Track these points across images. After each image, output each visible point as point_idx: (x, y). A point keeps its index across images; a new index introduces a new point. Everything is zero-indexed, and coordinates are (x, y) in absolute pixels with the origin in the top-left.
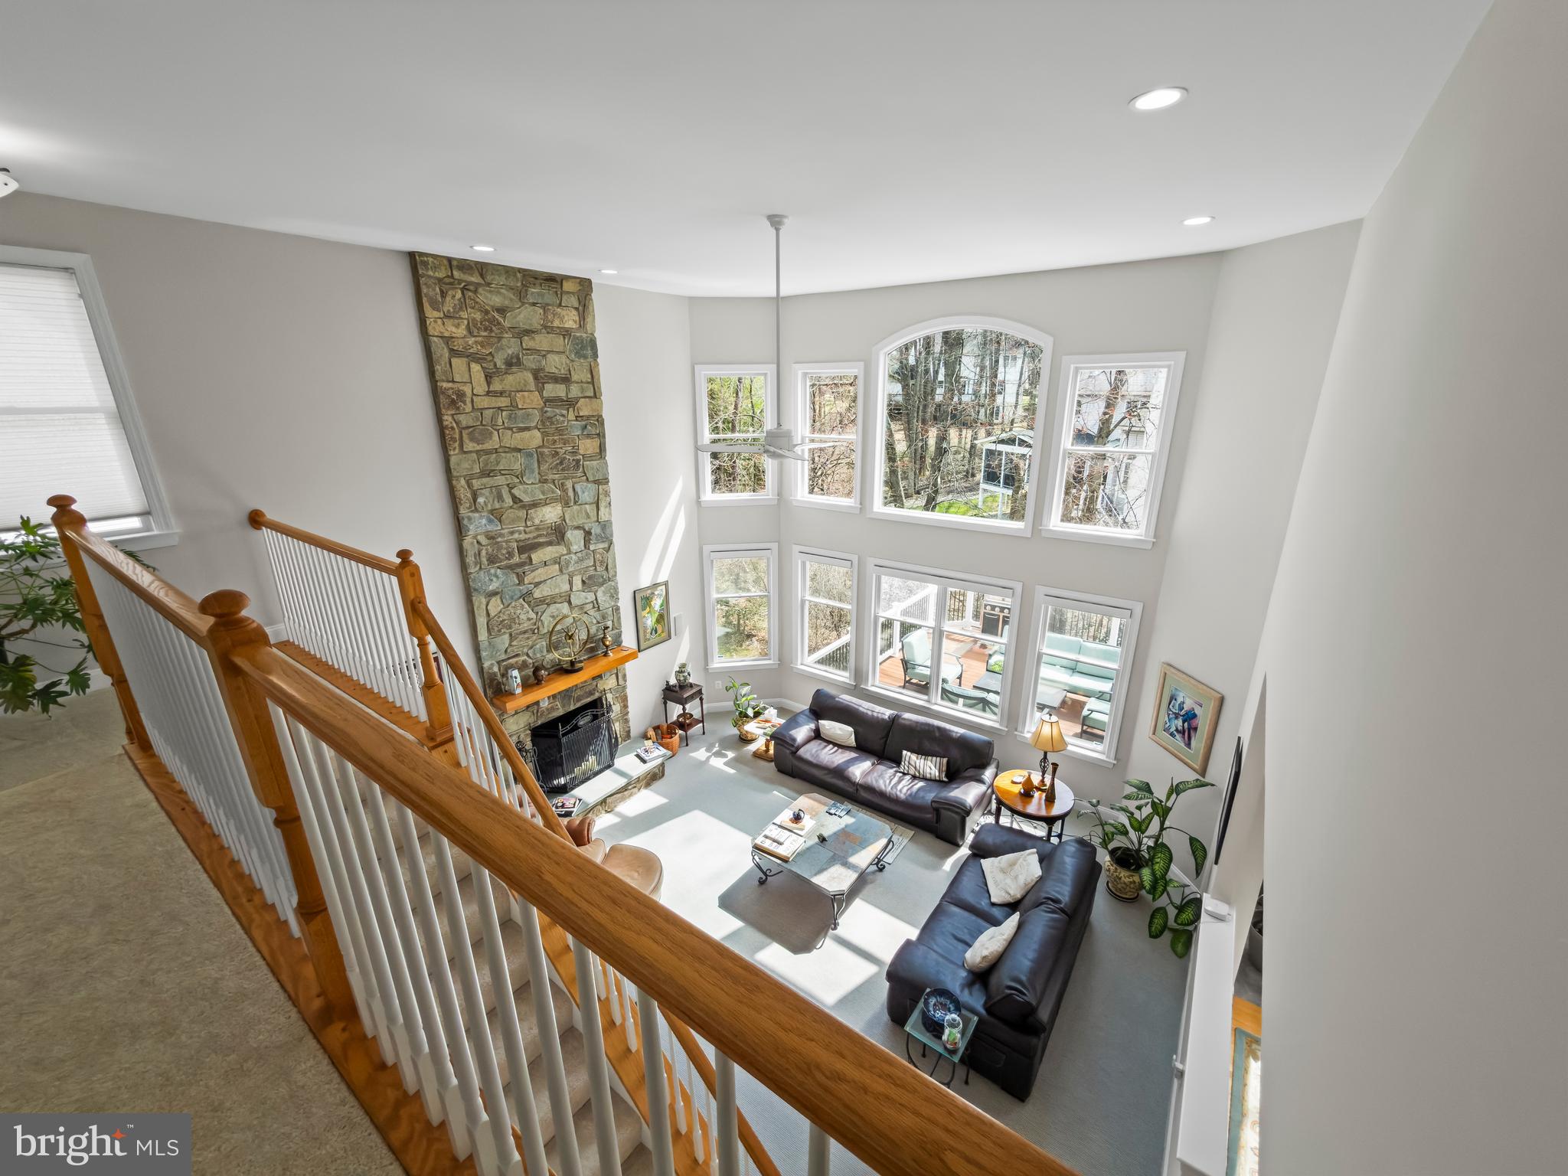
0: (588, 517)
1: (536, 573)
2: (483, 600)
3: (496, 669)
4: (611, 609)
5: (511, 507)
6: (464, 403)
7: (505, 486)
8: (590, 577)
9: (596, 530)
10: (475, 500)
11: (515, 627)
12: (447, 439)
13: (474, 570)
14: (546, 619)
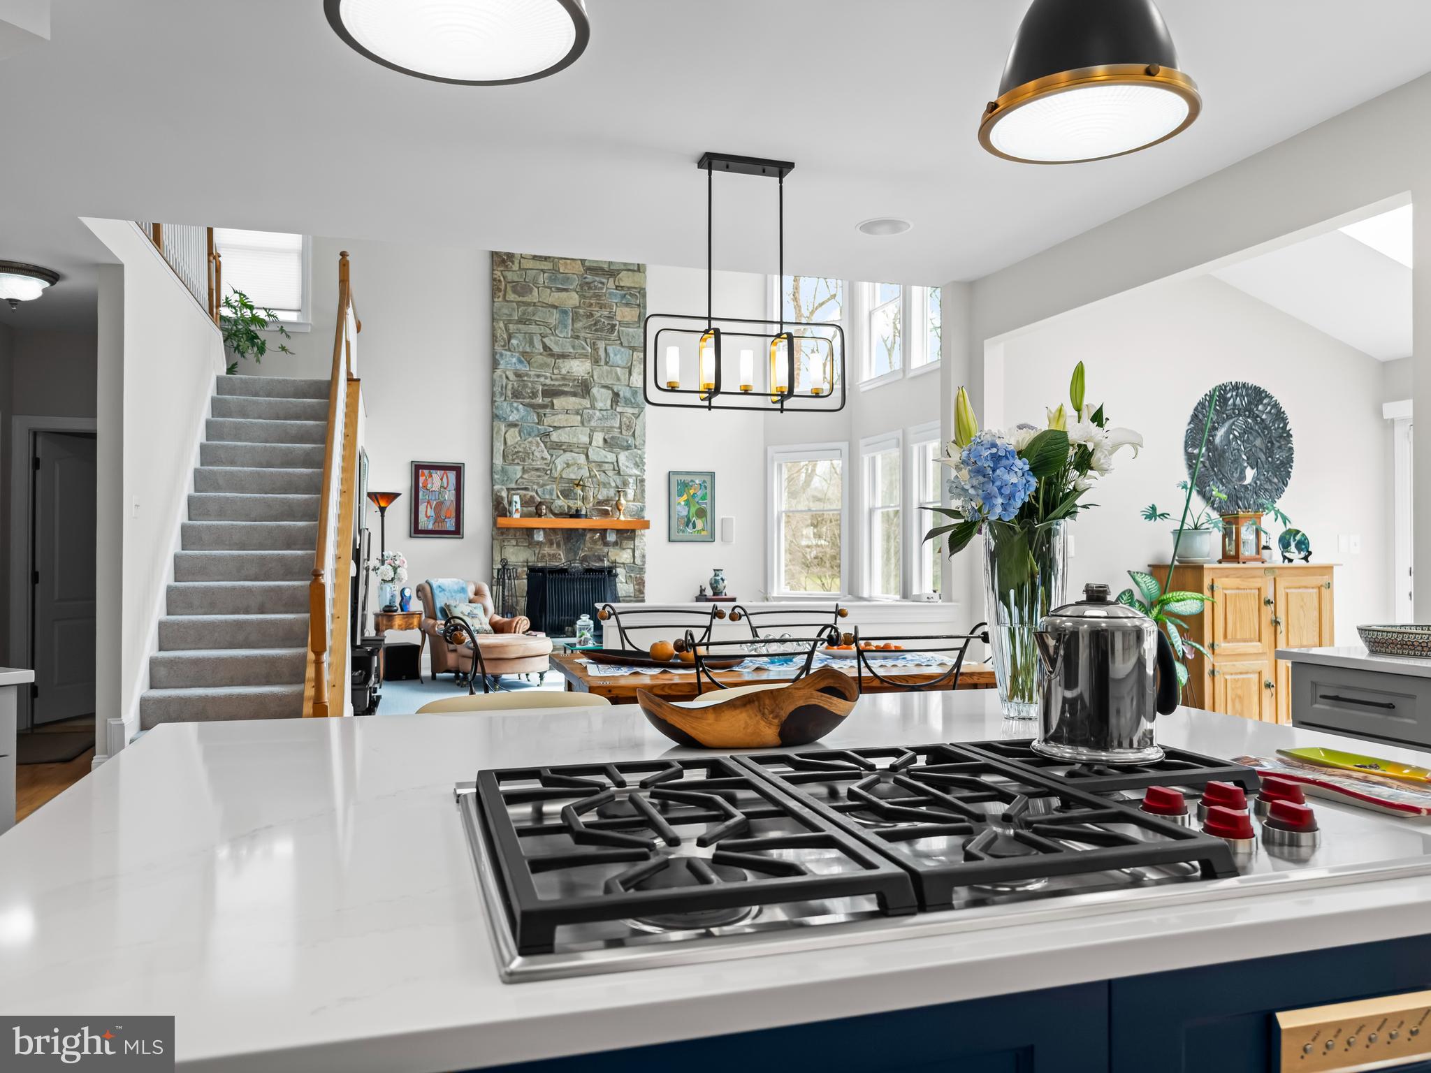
0: (619, 379)
1: (556, 418)
2: (503, 429)
3: (504, 494)
4: (634, 478)
5: (541, 354)
7: (539, 335)
8: (613, 438)
9: (625, 392)
10: (509, 342)
11: (528, 461)
12: (495, 288)
13: (499, 399)
14: (560, 464)
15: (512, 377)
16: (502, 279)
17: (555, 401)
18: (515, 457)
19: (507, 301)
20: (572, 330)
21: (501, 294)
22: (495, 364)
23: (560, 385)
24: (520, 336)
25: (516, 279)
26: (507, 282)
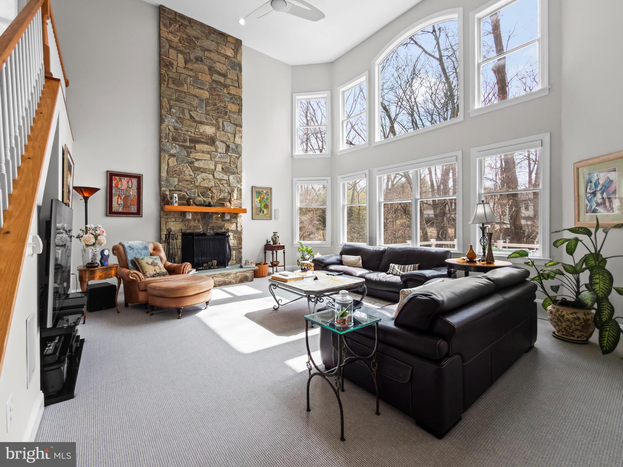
0: (229, 139)
1: (197, 154)
2: (167, 156)
3: (168, 193)
4: (237, 188)
5: (189, 120)
6: (173, 67)
7: (187, 110)
8: (226, 168)
9: (232, 146)
10: (170, 110)
11: (182, 176)
12: (161, 79)
13: (164, 141)
14: (199, 178)
15: (172, 129)
16: (166, 75)
17: (196, 146)
18: (174, 173)
19: (169, 88)
20: (205, 110)
21: (166, 83)
22: (161, 120)
23: (199, 137)
24: (177, 108)
25: (174, 77)
26: (169, 78)
